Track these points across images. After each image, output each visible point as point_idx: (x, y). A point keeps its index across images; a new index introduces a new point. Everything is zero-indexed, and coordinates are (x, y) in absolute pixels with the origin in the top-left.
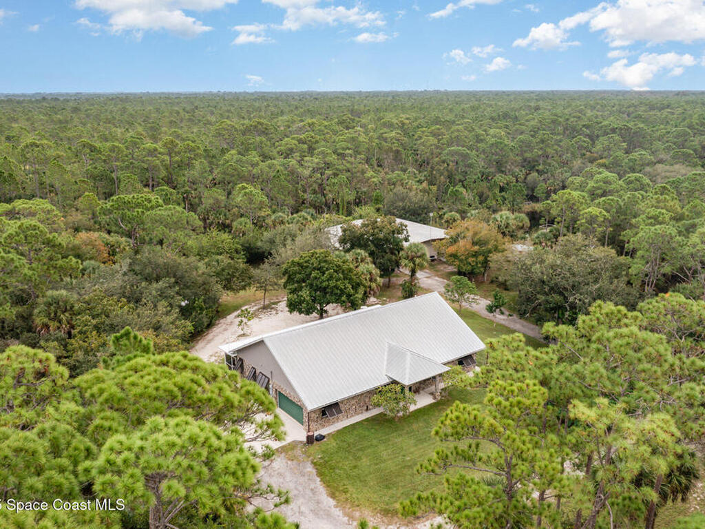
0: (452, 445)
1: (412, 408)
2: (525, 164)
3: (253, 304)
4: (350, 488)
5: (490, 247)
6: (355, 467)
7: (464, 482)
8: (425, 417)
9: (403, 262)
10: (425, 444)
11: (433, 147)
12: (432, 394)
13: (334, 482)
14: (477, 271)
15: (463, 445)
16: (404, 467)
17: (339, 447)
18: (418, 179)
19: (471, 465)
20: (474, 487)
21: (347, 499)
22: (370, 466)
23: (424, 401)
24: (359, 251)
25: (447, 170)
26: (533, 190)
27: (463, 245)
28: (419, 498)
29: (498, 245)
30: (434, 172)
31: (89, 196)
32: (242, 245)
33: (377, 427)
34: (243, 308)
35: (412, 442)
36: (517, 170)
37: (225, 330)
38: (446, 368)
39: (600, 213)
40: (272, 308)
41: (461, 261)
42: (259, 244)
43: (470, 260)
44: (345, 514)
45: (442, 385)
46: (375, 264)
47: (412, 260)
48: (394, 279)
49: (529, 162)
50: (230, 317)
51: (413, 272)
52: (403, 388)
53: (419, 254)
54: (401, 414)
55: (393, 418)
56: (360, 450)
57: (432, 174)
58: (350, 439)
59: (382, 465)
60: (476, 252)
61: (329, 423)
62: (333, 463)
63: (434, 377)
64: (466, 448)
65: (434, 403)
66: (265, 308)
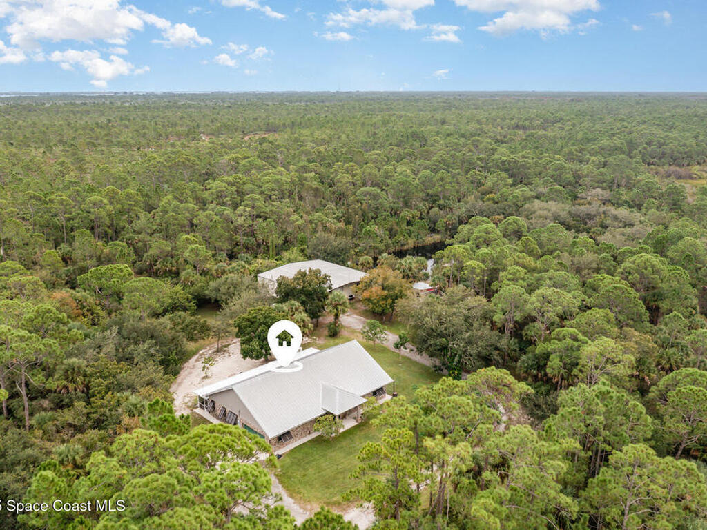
0: (367, 463)
1: (341, 430)
2: (428, 198)
3: (208, 348)
4: (302, 490)
5: (396, 291)
6: (305, 475)
7: (373, 482)
8: (351, 436)
9: (328, 309)
10: (351, 456)
11: (348, 185)
12: (355, 418)
13: (291, 486)
14: (386, 311)
15: (373, 462)
16: (338, 473)
17: (293, 463)
18: (335, 216)
19: (377, 472)
20: (377, 484)
21: (301, 498)
22: (315, 474)
23: (349, 424)
24: (293, 302)
25: (361, 209)
26: (435, 224)
27: (376, 290)
28: (351, 492)
29: (403, 289)
30: (350, 211)
31: (49, 253)
32: (192, 294)
33: (317, 446)
34: (201, 352)
35: (342, 455)
36: (421, 205)
37: (191, 373)
38: (365, 400)
39: (478, 265)
40: (225, 351)
41: (374, 304)
42: (207, 292)
43: (381, 303)
44: (301, 508)
45: (361, 411)
46: (306, 311)
47: (336, 307)
48: (321, 319)
49: (432, 196)
50: (192, 361)
51: (337, 316)
52: (334, 417)
53: (341, 302)
54: (334, 435)
55: (329, 439)
56: (307, 463)
57: (348, 212)
58: (299, 455)
59: (323, 473)
60: (386, 296)
61: (284, 446)
62: (289, 474)
63: (356, 407)
64: (374, 464)
65: (356, 426)
66: (218, 351)
